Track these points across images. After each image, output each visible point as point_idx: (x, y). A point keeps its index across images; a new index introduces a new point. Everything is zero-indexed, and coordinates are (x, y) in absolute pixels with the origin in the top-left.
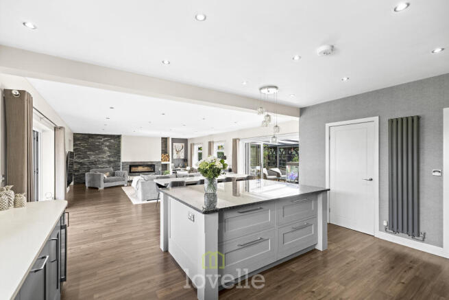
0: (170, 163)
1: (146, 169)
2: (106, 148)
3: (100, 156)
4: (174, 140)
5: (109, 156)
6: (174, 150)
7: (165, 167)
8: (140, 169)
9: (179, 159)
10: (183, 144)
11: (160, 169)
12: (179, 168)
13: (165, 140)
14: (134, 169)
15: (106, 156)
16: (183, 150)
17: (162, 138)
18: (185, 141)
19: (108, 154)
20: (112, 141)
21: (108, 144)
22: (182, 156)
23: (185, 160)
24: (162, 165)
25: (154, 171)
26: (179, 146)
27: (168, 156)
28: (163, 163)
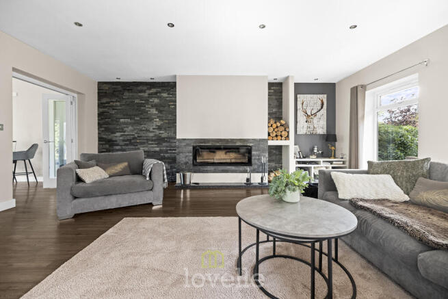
0: (290, 143)
1: (231, 157)
2: (154, 111)
3: (143, 127)
4: (301, 88)
5: (159, 128)
6: (300, 113)
7: (277, 154)
8: (220, 156)
9: (312, 135)
10: (324, 97)
11: (264, 159)
12: (313, 158)
13: (276, 89)
14: (206, 157)
15: (153, 127)
16: (324, 111)
17: (271, 85)
18: (328, 89)
19: (157, 122)
20: (165, 95)
21: (156, 101)
22: (320, 127)
23: (330, 138)
24: (271, 148)
25: (249, 163)
26: (313, 101)
27: (286, 127)
28: (271, 143)
